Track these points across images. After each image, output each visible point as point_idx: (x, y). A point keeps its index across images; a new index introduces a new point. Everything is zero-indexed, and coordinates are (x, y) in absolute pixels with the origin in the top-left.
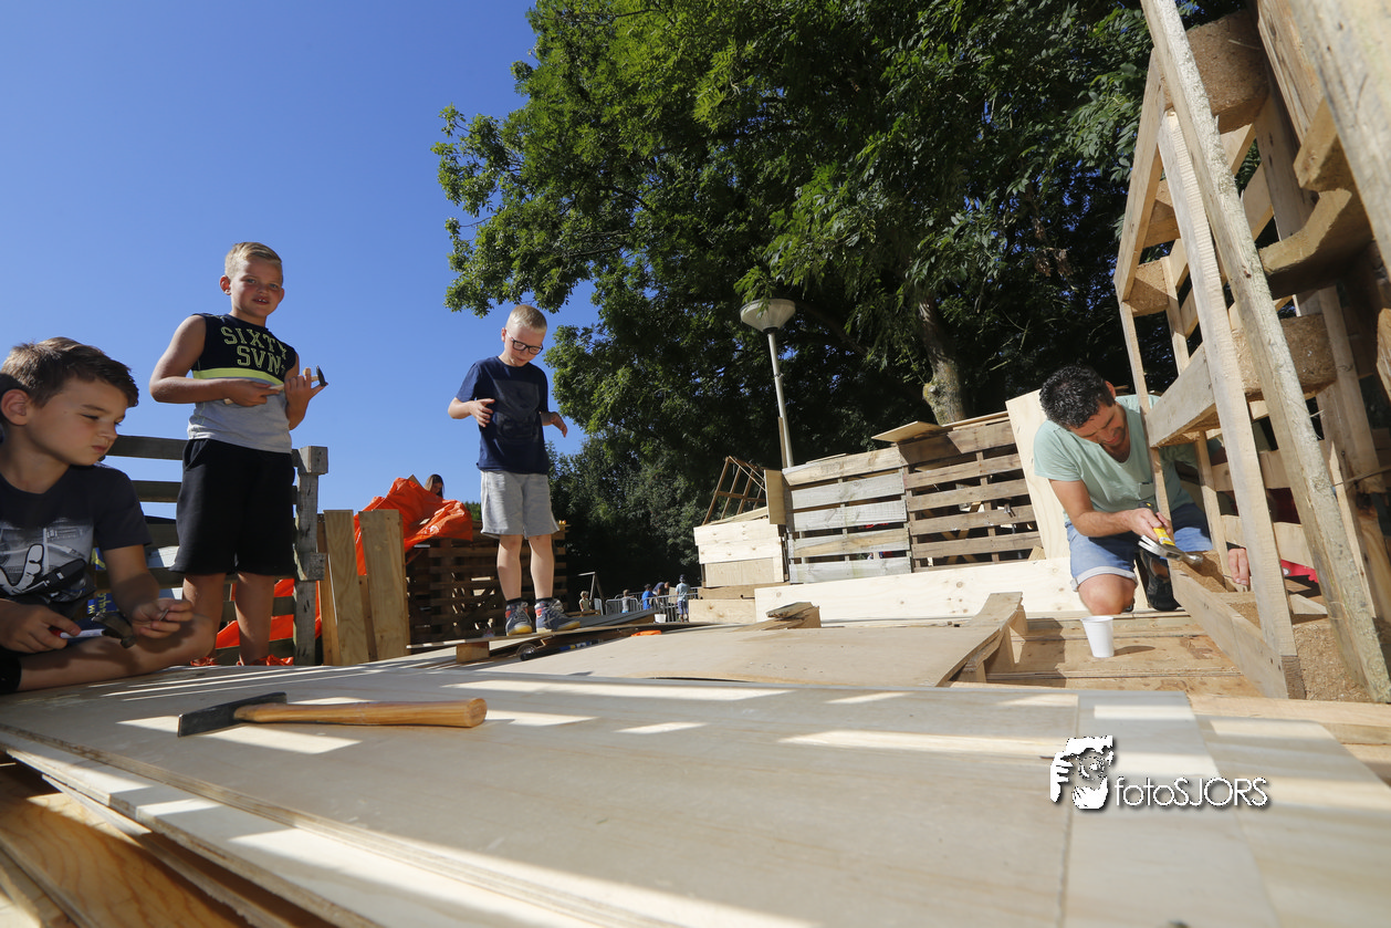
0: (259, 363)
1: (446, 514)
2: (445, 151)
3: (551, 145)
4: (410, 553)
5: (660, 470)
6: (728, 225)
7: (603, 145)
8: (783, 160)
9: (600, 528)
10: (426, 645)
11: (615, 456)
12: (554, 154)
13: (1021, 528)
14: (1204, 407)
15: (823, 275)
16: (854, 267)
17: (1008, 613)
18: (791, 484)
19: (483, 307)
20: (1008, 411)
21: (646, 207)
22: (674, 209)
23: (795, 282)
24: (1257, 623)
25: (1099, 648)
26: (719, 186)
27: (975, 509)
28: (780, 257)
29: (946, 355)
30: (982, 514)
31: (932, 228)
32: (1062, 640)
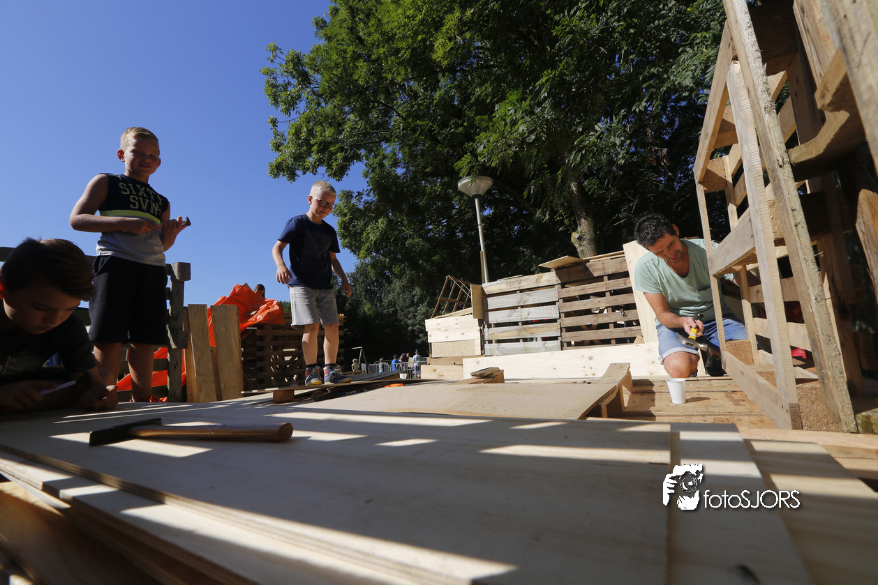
0: (144, 207)
1: (267, 308)
2: (269, 73)
3: (338, 72)
4: (244, 333)
5: (405, 283)
6: (451, 128)
7: (372, 74)
8: (488, 87)
9: (366, 320)
10: (254, 391)
11: (375, 273)
12: (340, 78)
13: (629, 324)
14: (748, 249)
15: (511, 160)
16: (531, 156)
17: (621, 376)
18: (487, 293)
19: (292, 176)
20: (624, 251)
21: (399, 115)
22: (417, 117)
23: (493, 165)
24: (774, 384)
25: (676, 399)
26: (446, 103)
27: (601, 311)
28: (484, 147)
29: (587, 215)
30: (606, 315)
31: (581, 133)
32: (653, 393)
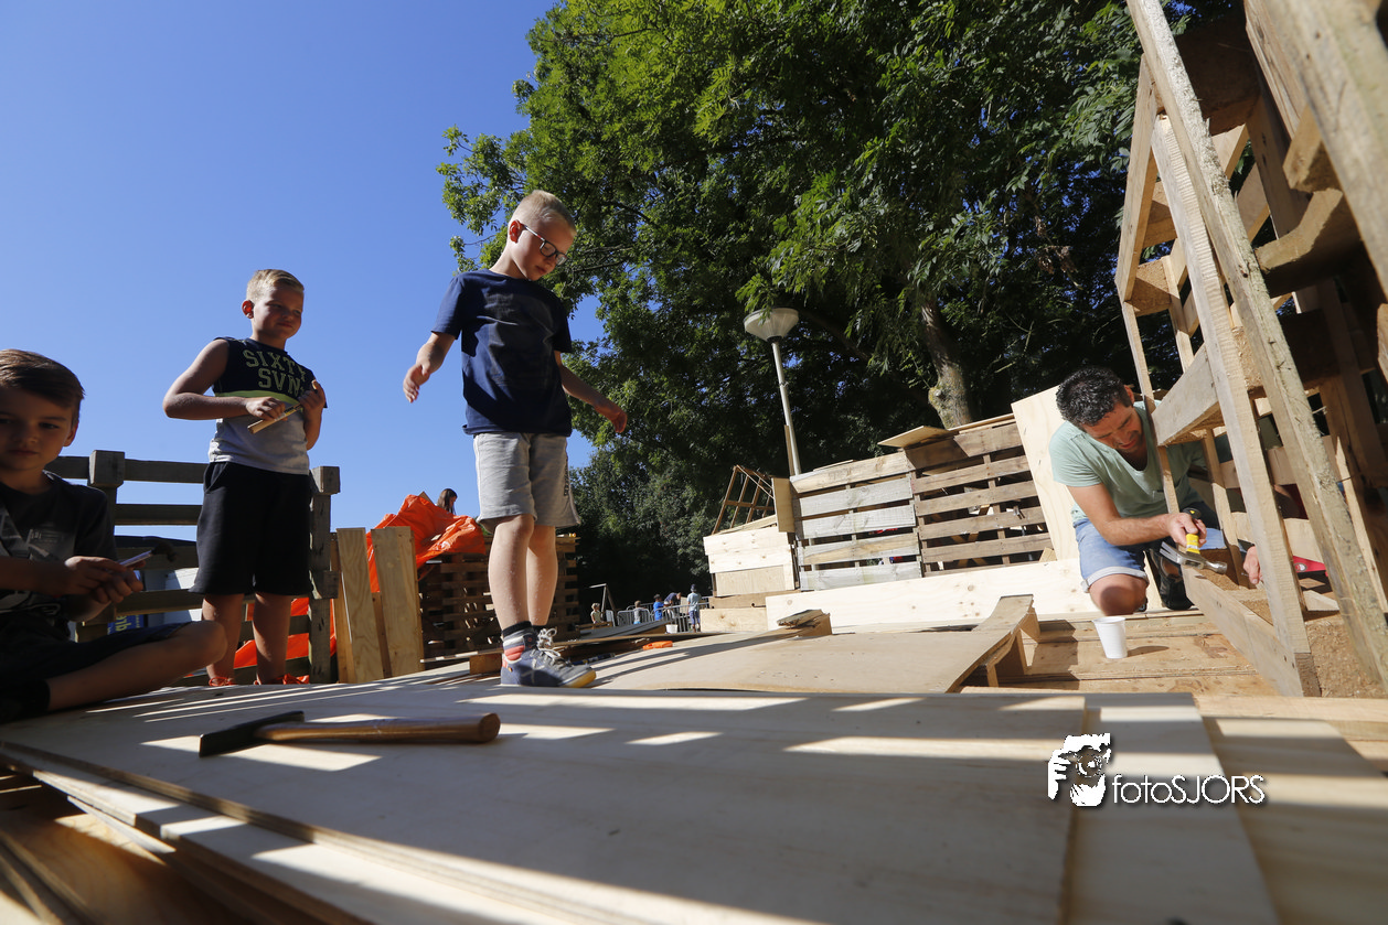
0: (280, 386)
1: (457, 529)
2: (449, 171)
3: (552, 162)
4: (422, 569)
5: (668, 481)
6: (730, 236)
7: (604, 161)
8: (783, 171)
9: (610, 540)
10: (438, 659)
11: (622, 467)
12: (556, 171)
13: (1032, 530)
14: (1208, 405)
15: (824, 282)
16: (855, 274)
17: (1019, 615)
18: (798, 492)
20: (1014, 414)
21: (648, 220)
22: (676, 220)
23: (797, 290)
24: (1269, 621)
25: (1112, 650)
26: (720, 198)
27: (984, 512)
28: (782, 264)
29: (951, 359)
30: (992, 517)
31: (932, 231)
32: (1074, 641)
